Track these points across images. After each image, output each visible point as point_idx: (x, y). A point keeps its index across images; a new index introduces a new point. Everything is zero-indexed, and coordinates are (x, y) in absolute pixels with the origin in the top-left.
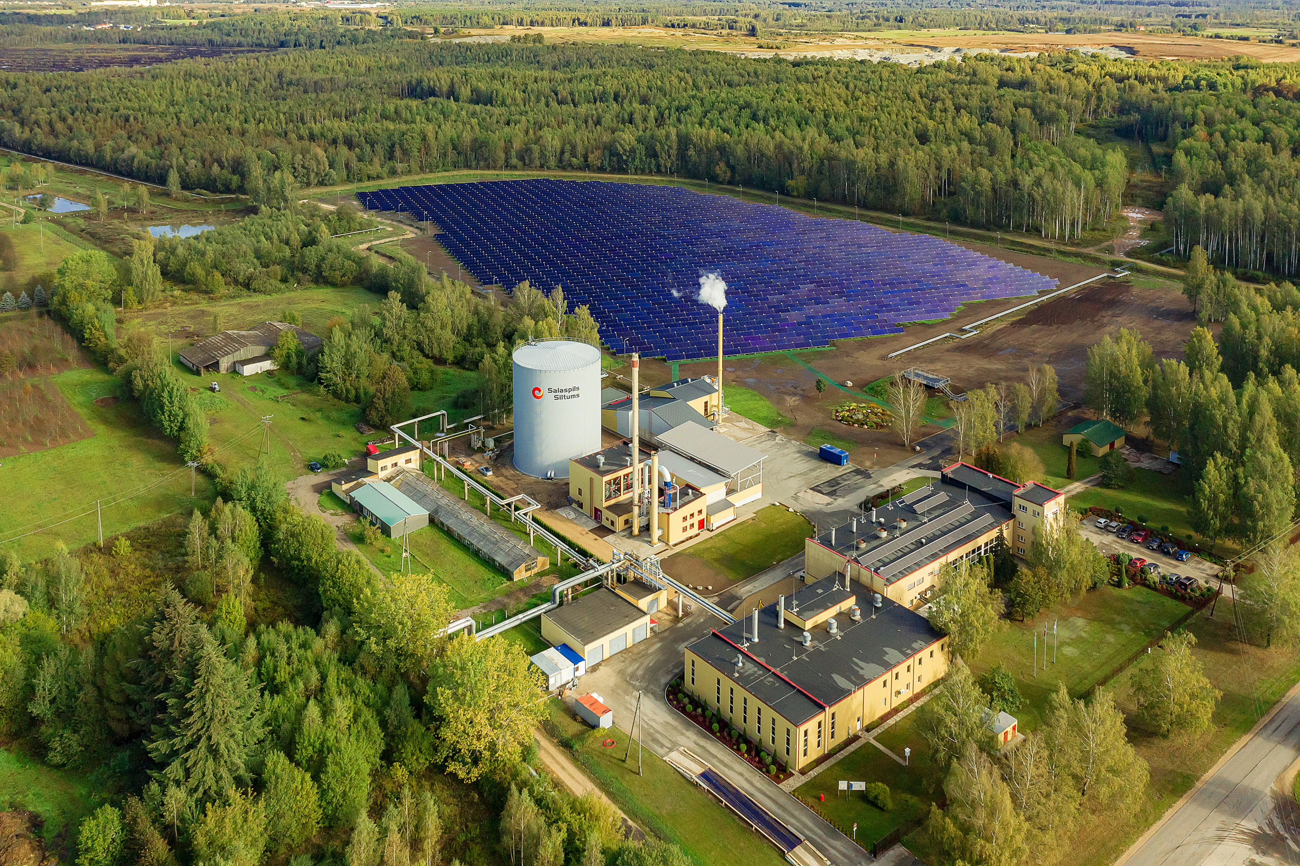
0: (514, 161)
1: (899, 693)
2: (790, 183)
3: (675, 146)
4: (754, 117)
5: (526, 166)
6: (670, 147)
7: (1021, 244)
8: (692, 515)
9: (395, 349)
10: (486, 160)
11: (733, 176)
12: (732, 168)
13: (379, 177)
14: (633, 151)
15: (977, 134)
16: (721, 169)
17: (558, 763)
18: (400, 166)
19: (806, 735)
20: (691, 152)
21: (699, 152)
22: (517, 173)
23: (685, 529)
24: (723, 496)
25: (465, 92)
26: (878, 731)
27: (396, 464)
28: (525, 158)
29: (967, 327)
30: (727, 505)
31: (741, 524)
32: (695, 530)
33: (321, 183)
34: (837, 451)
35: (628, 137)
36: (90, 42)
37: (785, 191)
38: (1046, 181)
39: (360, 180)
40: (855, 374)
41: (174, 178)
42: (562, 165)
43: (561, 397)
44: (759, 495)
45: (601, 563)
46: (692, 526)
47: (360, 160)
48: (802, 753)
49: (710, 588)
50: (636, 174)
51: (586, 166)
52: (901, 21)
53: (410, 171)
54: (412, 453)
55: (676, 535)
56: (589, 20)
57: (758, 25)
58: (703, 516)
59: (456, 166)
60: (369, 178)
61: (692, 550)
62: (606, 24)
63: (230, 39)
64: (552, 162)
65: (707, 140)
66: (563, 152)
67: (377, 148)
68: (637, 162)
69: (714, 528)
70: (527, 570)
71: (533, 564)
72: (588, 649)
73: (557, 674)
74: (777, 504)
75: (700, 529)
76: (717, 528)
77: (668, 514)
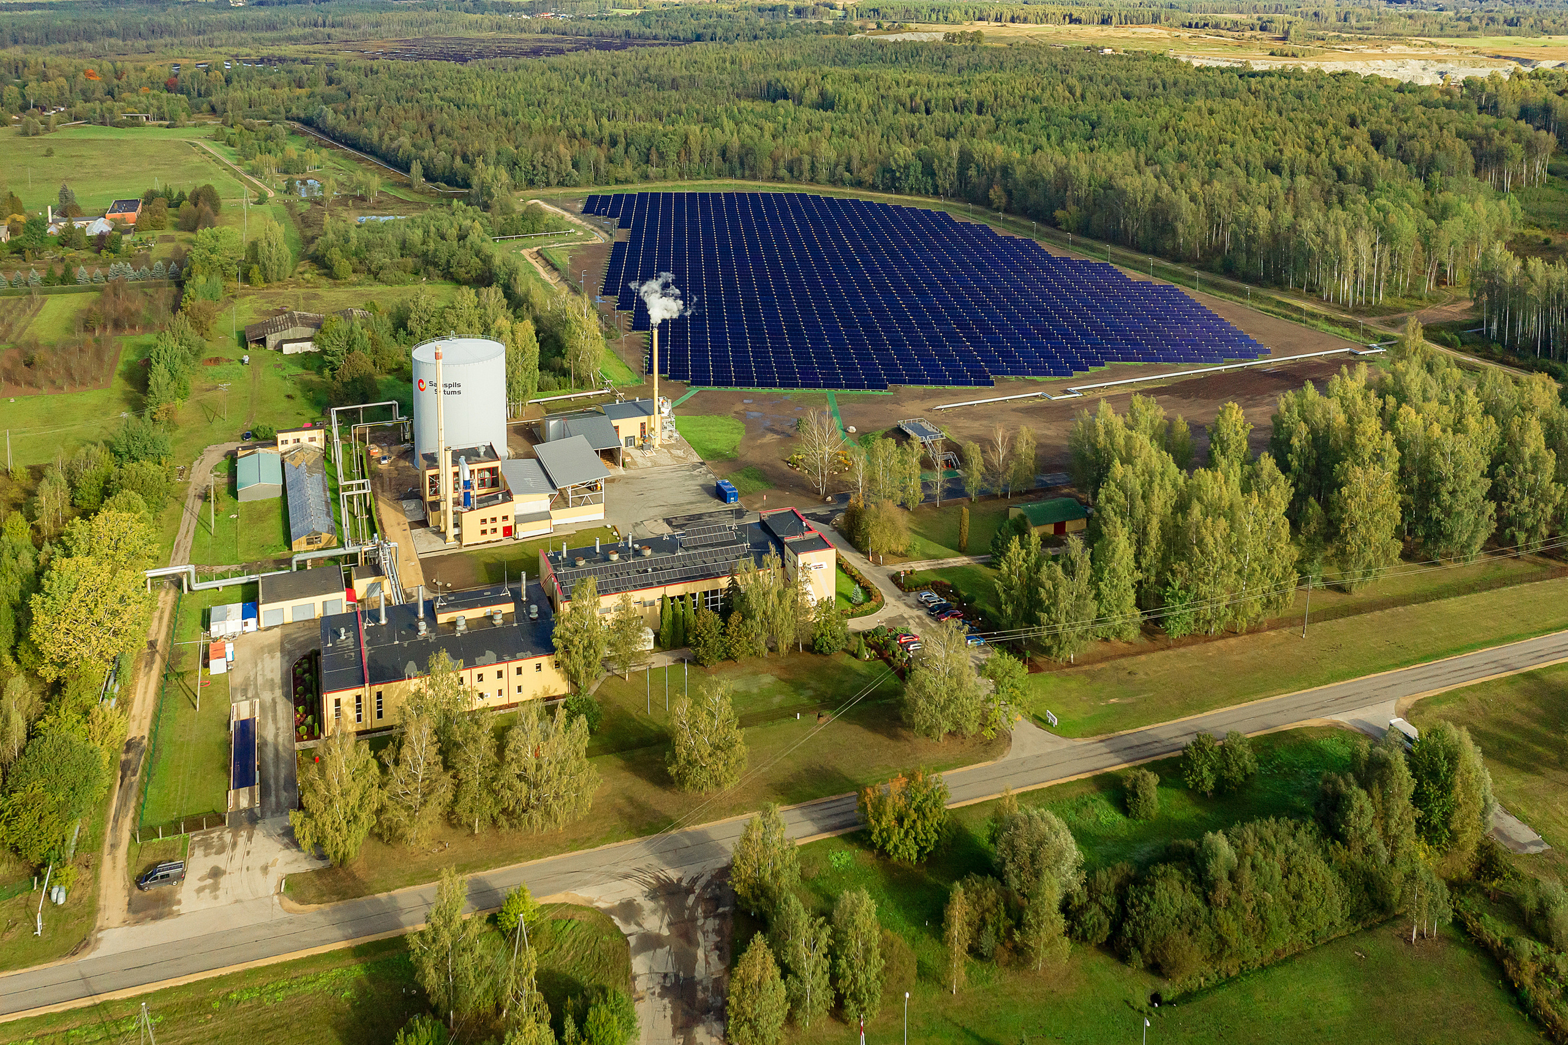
0: (783, 172)
2: (1059, 213)
3: (955, 163)
5: (796, 178)
6: (949, 165)
8: (494, 519)
10: (752, 169)
11: (1009, 203)
12: (1009, 193)
13: (627, 181)
14: (907, 167)
16: (996, 193)
18: (653, 171)
20: (972, 172)
21: (980, 171)
22: (783, 185)
23: (484, 531)
24: (543, 508)
25: (811, 95)
27: (299, 439)
28: (793, 170)
29: (1074, 389)
30: (547, 517)
31: (560, 538)
32: (500, 534)
33: (561, 184)
34: (728, 487)
35: (904, 152)
37: (1054, 224)
41: (416, 168)
42: (833, 181)
44: (600, 516)
46: (494, 530)
47: (611, 161)
50: (910, 194)
51: (859, 184)
53: (665, 177)
54: (323, 432)
55: (473, 536)
56: (1083, 17)
58: (510, 522)
59: (719, 175)
60: (618, 181)
62: (1105, 21)
63: (648, 31)
64: (823, 174)
65: (992, 158)
66: (837, 165)
67: (632, 149)
68: (912, 180)
69: (521, 537)
70: (309, 544)
71: (317, 538)
72: (263, 608)
73: (219, 623)
74: (609, 526)
75: (505, 535)
76: (524, 538)
77: (462, 513)
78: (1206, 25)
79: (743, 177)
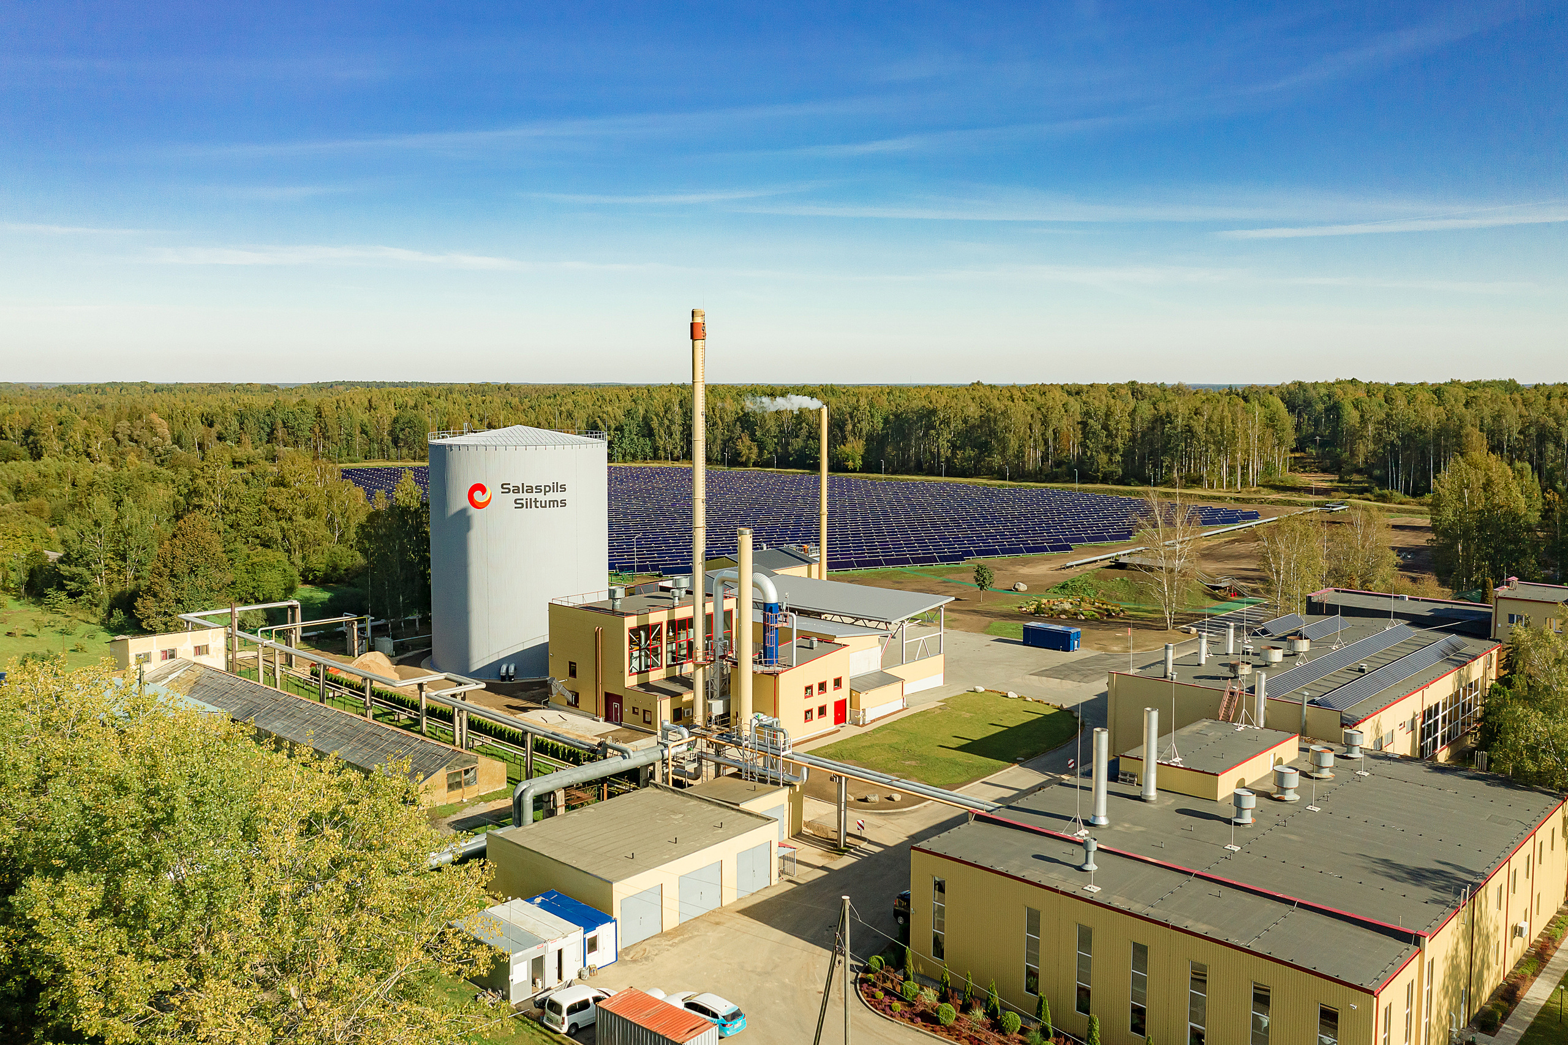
8: (822, 686)
19: (1388, 1023)
24: (877, 662)
27: (171, 654)
29: (1167, 543)
31: (916, 716)
40: (1026, 581)
43: (530, 504)
44: (938, 681)
46: (822, 711)
49: (897, 797)
58: (843, 694)
67: (249, 424)
69: (868, 719)
70: (451, 787)
71: (467, 772)
72: (622, 891)
73: (534, 952)
74: (981, 689)
75: (837, 722)
76: (873, 721)
77: (775, 675)
79: (401, 458)
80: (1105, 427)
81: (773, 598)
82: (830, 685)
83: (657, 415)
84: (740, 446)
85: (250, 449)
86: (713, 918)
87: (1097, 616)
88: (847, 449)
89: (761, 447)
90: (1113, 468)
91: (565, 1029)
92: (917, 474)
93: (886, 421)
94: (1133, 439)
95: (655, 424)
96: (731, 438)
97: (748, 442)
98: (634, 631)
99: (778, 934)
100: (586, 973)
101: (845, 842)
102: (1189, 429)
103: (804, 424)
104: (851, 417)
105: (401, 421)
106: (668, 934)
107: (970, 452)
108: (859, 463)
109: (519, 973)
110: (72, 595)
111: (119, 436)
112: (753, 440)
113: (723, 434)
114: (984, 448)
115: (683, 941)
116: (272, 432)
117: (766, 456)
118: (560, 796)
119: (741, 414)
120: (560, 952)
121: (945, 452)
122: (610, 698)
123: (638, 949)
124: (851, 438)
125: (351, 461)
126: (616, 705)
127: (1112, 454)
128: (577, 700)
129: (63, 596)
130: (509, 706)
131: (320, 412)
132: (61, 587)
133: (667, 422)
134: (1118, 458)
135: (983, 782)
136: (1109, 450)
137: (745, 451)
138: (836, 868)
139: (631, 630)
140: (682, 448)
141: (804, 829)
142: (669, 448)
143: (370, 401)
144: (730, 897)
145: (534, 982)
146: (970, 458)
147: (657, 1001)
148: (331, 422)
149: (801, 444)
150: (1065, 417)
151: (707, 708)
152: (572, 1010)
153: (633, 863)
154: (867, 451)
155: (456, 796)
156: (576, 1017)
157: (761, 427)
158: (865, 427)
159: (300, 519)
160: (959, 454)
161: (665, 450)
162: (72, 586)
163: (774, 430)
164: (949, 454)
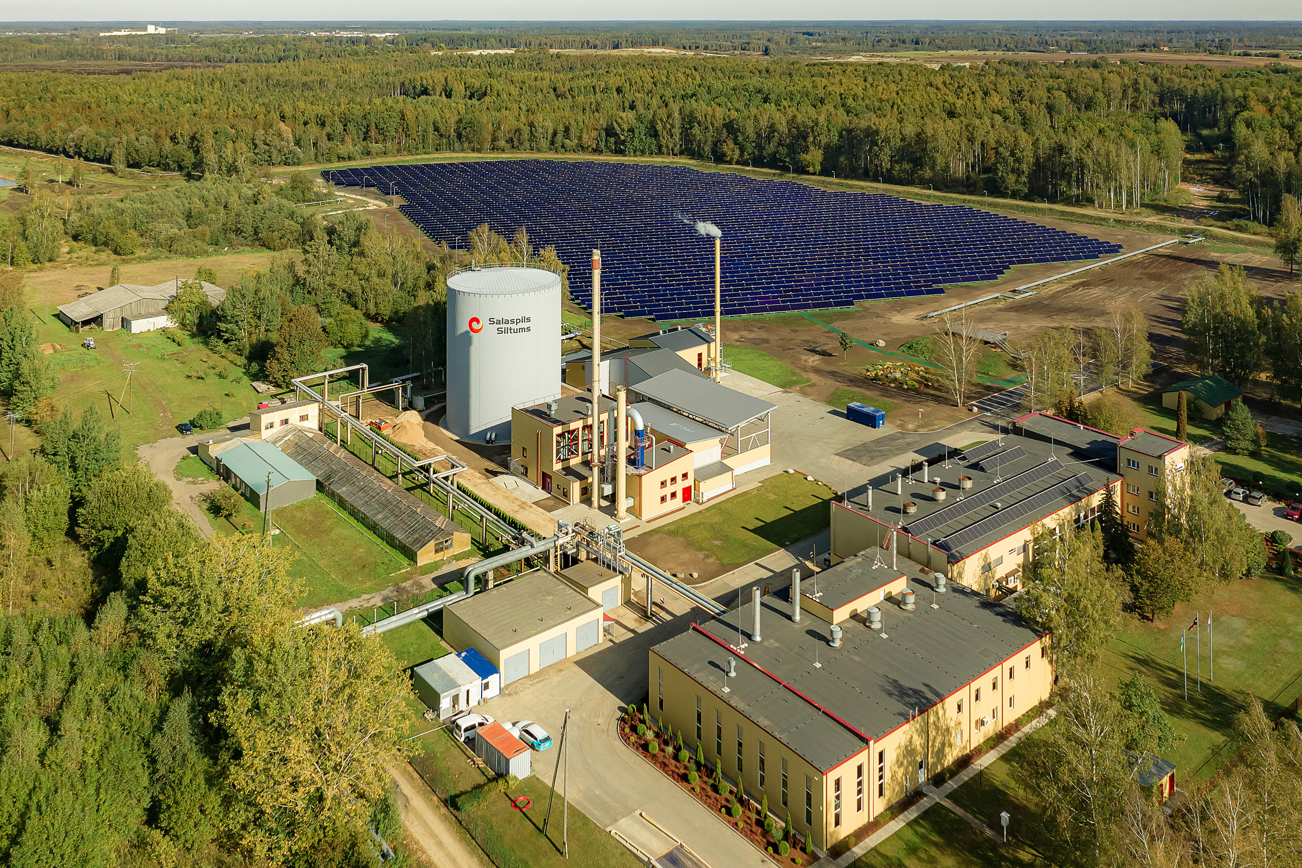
0: (502, 143)
1: (983, 723)
3: (678, 123)
4: (766, 100)
5: (515, 147)
6: (673, 126)
7: (1073, 214)
8: (674, 480)
9: (320, 300)
10: (470, 142)
11: (742, 155)
12: (741, 147)
13: (350, 157)
14: (631, 130)
15: (1011, 112)
16: (728, 148)
17: (433, 835)
18: (375, 147)
19: (838, 788)
20: (696, 130)
21: (705, 130)
22: (504, 155)
23: (663, 499)
24: (717, 457)
25: (459, 89)
26: (951, 785)
27: (286, 422)
28: (513, 141)
29: (1021, 288)
30: (723, 469)
31: (742, 495)
32: (678, 502)
33: (284, 162)
34: (869, 409)
35: (626, 115)
36: (85, 59)
37: (799, 169)
38: (1097, 144)
39: (330, 161)
40: (888, 334)
41: (119, 152)
42: (553, 146)
43: (507, 331)
44: (767, 461)
45: (540, 538)
46: (674, 495)
47: (330, 139)
48: (832, 820)
49: (695, 575)
50: (635, 155)
51: (580, 147)
52: (917, 43)
53: (385, 152)
54: (309, 406)
55: (652, 508)
57: (772, 46)
58: (689, 482)
59: (437, 148)
61: (672, 528)
62: (616, 46)
64: (543, 144)
65: (713, 117)
66: (555, 134)
67: (350, 126)
68: (636, 142)
69: (705, 499)
70: (437, 551)
71: (446, 541)
72: (505, 655)
73: (453, 692)
74: (792, 471)
75: (684, 500)
76: (709, 500)
77: (640, 476)
78: (697, 47)
79: (463, 150)
80: (1013, 154)
81: (640, 426)
82: (679, 478)
83: (661, 120)
84: (725, 149)
85: (351, 147)
86: (557, 667)
87: (917, 386)
88: (807, 157)
89: (742, 150)
90: (1019, 187)
91: (462, 739)
92: (864, 180)
93: (841, 136)
94: (1037, 163)
95: (659, 127)
96: (718, 141)
97: (732, 146)
98: (561, 435)
99: (592, 680)
100: (482, 702)
101: (651, 611)
102: (1080, 161)
103: (776, 134)
104: (812, 131)
105: (464, 121)
106: (532, 676)
107: (906, 166)
108: (818, 168)
109: (445, 703)
110: (226, 341)
111: (257, 141)
112: (736, 144)
113: (713, 136)
114: (918, 163)
115: (538, 682)
116: (368, 131)
117: (746, 156)
118: (491, 575)
119: (727, 120)
120: (468, 691)
121: (886, 165)
122: (545, 476)
123: (514, 686)
124: (812, 148)
125: (425, 153)
126: (549, 480)
127: (1019, 176)
128: (527, 472)
129: (221, 342)
130: (487, 470)
131: (403, 116)
132: (220, 337)
133: (669, 126)
134: (1024, 179)
135: (756, 564)
136: (1017, 172)
137: (729, 153)
138: (640, 632)
139: (558, 435)
140: (681, 146)
141: (632, 596)
142: (671, 145)
143: (446, 79)
144: (572, 652)
145: (454, 706)
146: (904, 171)
147: (505, 731)
148: (412, 123)
149: (773, 149)
150: (992, 132)
151: (601, 490)
152: (466, 730)
153: (516, 635)
154: (825, 159)
155: (439, 556)
156: (468, 733)
157: (743, 134)
158: (824, 140)
159: (375, 279)
160: (897, 167)
161: (667, 146)
162: (227, 336)
163: (753, 136)
164: (889, 166)
